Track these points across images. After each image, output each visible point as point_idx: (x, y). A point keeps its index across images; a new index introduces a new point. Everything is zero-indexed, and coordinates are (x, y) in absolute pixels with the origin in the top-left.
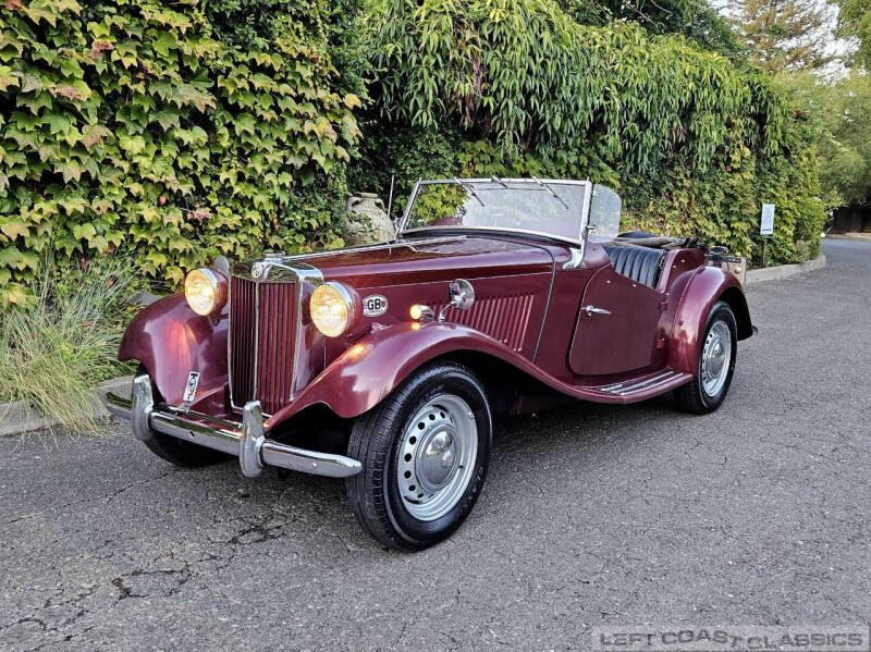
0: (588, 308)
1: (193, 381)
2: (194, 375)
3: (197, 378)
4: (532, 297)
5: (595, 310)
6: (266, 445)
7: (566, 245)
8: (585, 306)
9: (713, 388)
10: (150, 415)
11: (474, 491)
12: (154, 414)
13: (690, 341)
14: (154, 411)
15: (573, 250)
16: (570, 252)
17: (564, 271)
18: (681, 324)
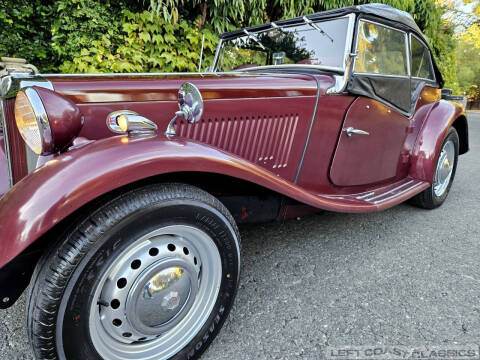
0: (349, 130)
4: (297, 118)
5: (355, 131)
7: (331, 73)
8: (346, 127)
9: (439, 190)
11: (212, 330)
13: (427, 157)
15: (337, 77)
16: (334, 79)
17: (328, 95)
18: (421, 144)
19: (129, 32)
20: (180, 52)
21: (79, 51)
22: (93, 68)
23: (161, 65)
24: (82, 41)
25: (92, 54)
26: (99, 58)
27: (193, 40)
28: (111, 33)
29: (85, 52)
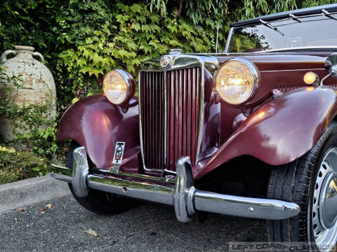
1: (120, 149)
2: (120, 145)
3: (123, 147)
6: (197, 194)
10: (87, 177)
12: (89, 176)
14: (89, 174)
19: (122, 22)
20: (162, 41)
21: (84, 40)
22: (96, 55)
23: (150, 51)
24: (88, 30)
25: (95, 42)
26: (101, 45)
27: (173, 29)
28: (107, 23)
29: (89, 41)
